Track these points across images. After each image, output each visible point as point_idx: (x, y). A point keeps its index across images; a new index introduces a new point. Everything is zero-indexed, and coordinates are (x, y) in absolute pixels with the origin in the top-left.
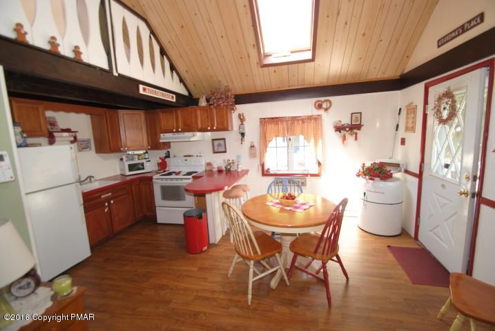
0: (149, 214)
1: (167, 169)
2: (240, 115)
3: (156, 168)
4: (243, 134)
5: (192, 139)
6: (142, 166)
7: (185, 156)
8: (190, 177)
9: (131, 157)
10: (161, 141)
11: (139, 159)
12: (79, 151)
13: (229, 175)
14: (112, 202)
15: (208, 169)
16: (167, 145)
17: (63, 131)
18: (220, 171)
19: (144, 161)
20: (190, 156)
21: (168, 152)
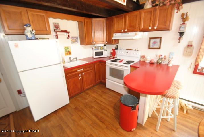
0: (103, 81)
1: (115, 56)
2: (183, 15)
3: (109, 55)
4: (181, 34)
5: (134, 38)
6: (102, 53)
7: (127, 49)
8: (129, 65)
9: (97, 48)
10: (113, 38)
11: (101, 49)
12: (72, 43)
13: (159, 67)
14: (83, 74)
15: (142, 60)
16: (117, 41)
17: (63, 31)
18: (151, 63)
19: (103, 50)
20: (130, 49)
21: (117, 46)
